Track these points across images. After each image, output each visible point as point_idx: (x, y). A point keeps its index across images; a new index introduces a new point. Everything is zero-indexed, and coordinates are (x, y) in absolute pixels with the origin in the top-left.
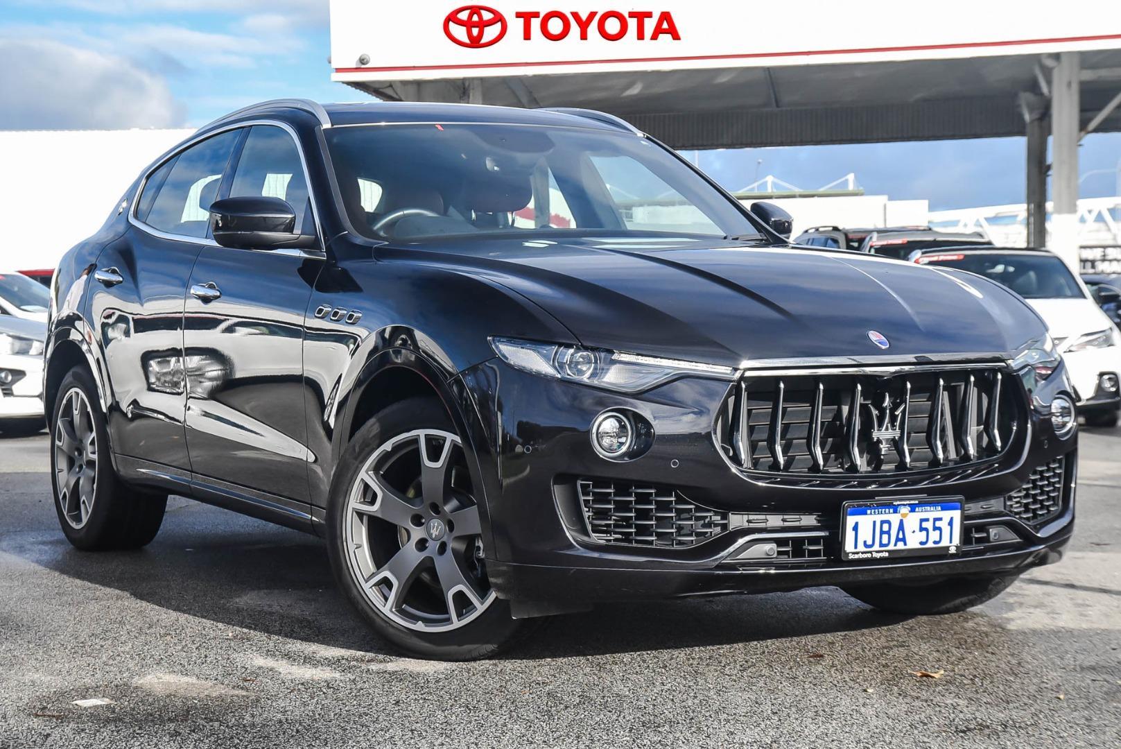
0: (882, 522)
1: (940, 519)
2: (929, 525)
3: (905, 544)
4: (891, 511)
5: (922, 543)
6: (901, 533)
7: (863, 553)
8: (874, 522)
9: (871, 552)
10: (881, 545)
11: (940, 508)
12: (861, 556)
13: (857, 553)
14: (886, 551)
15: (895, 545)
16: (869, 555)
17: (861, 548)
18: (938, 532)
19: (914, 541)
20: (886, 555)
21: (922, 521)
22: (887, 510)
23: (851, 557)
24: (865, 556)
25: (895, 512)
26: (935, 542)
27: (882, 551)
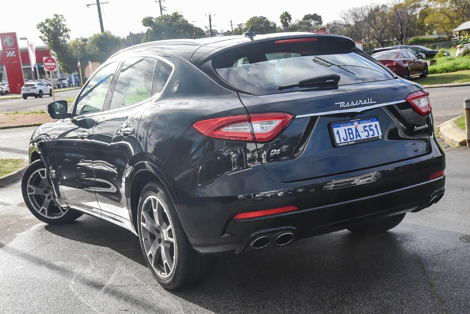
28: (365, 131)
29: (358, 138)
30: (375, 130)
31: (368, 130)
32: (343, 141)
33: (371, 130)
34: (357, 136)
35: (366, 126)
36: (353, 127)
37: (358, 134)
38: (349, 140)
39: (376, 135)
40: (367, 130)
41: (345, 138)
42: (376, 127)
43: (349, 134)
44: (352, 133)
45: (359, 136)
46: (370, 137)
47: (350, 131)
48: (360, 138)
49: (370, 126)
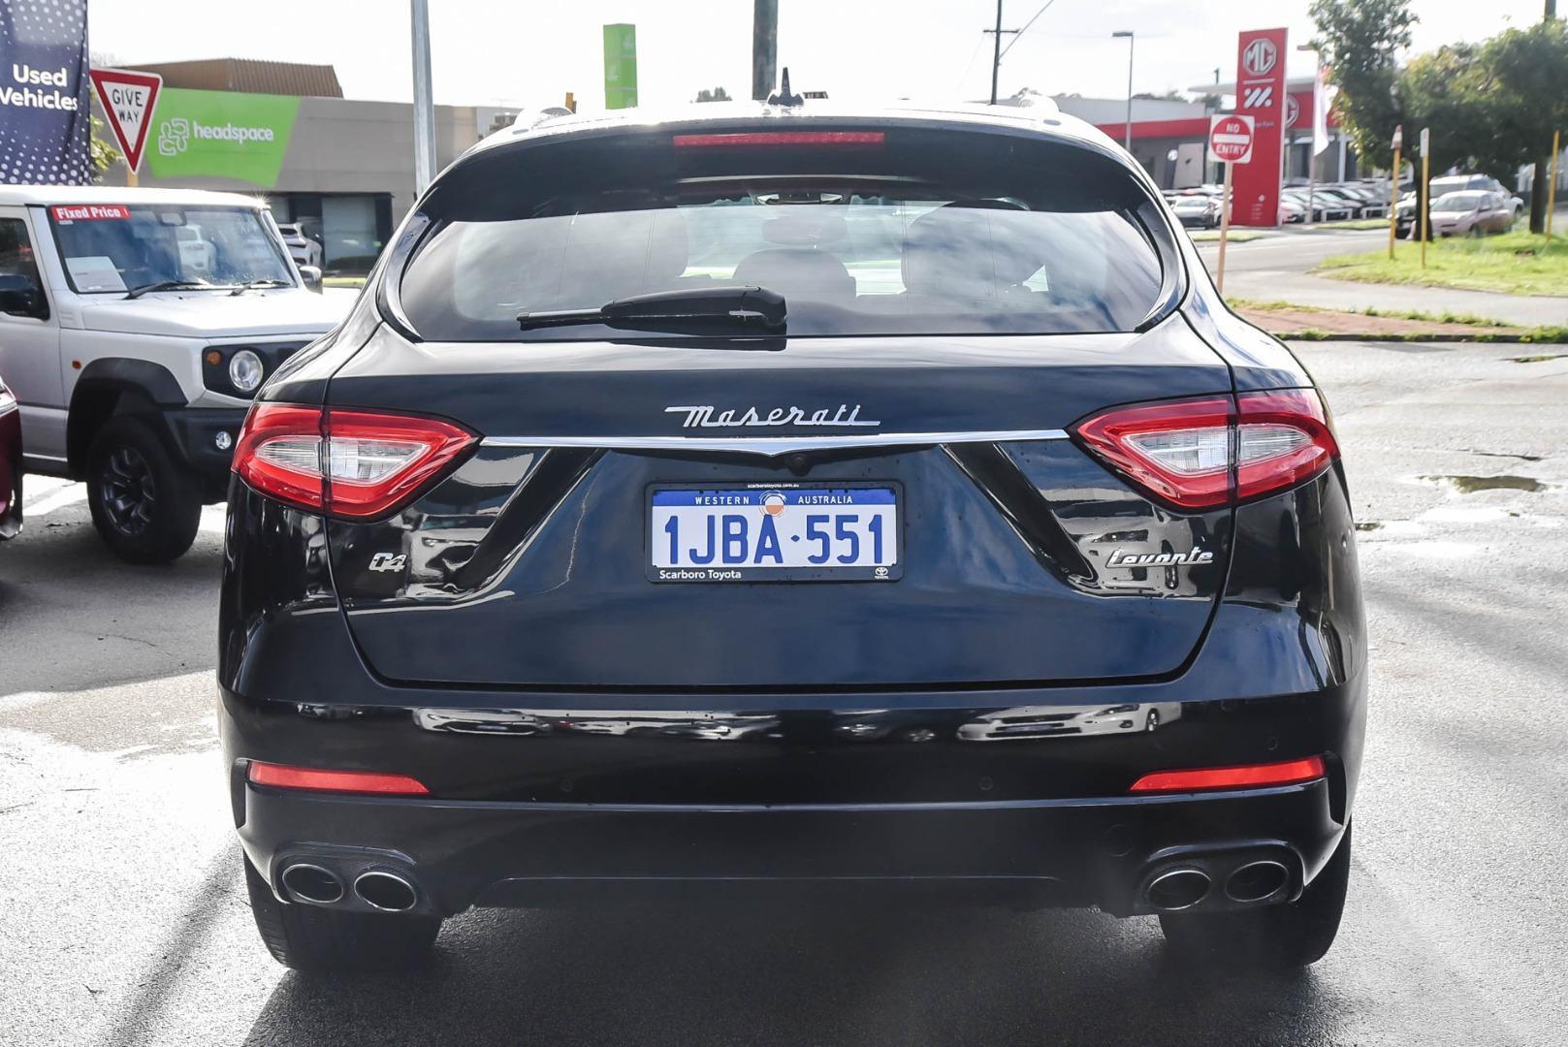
28: (812, 535)
29: (768, 561)
30: (867, 540)
31: (832, 534)
32: (684, 561)
33: (841, 535)
34: (761, 552)
35: (825, 519)
36: (754, 515)
37: (768, 544)
38: (718, 561)
39: (866, 559)
40: (824, 537)
41: (703, 552)
42: (876, 525)
43: (728, 538)
44: (742, 537)
45: (776, 552)
46: (832, 562)
47: (735, 528)
48: (779, 559)
49: (841, 520)
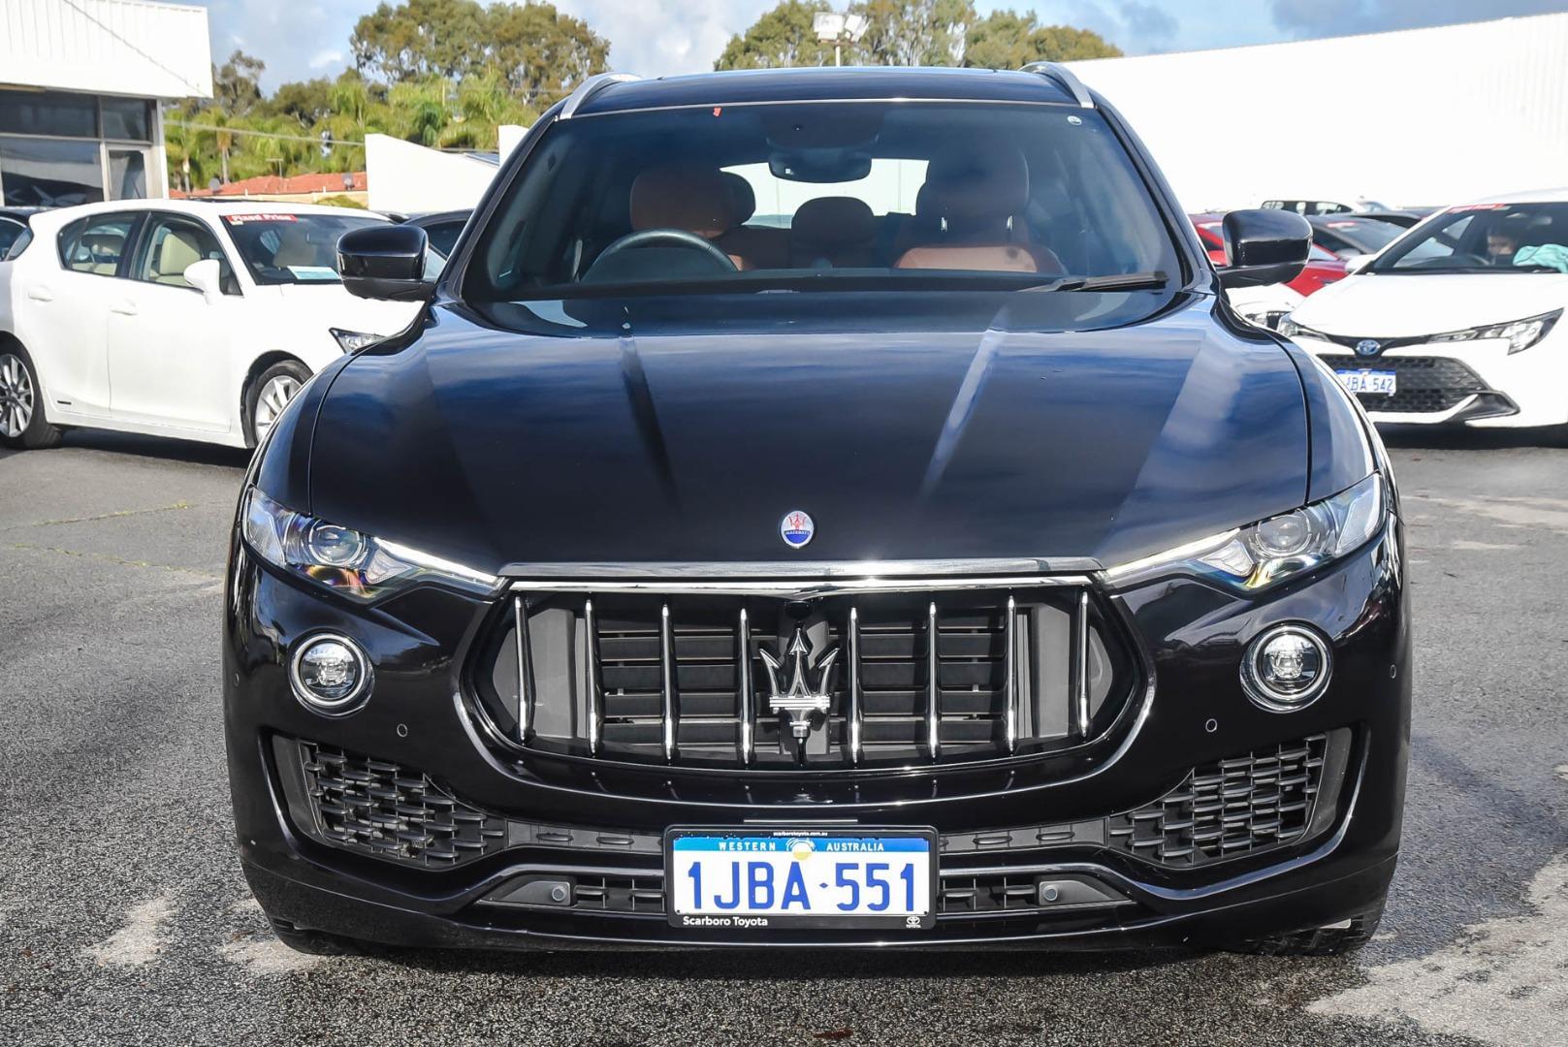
0: (753, 867)
1: (885, 867)
2: (859, 876)
3: (807, 906)
4: (772, 846)
5: (841, 906)
6: (796, 885)
7: (712, 917)
8: (736, 866)
9: (730, 917)
10: (753, 904)
11: (881, 847)
12: (709, 922)
13: (702, 916)
14: (762, 917)
15: (785, 906)
16: (727, 922)
17: (709, 907)
18: (879, 889)
19: (826, 902)
20: (765, 923)
21: (840, 868)
22: (763, 845)
23: (687, 922)
24: (717, 922)
25: (781, 848)
26: (872, 906)
27: (755, 917)
